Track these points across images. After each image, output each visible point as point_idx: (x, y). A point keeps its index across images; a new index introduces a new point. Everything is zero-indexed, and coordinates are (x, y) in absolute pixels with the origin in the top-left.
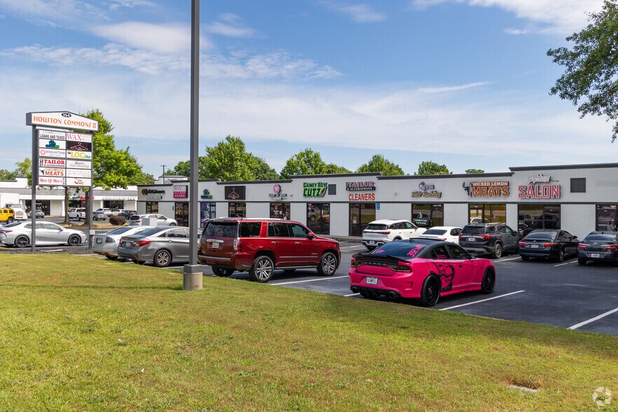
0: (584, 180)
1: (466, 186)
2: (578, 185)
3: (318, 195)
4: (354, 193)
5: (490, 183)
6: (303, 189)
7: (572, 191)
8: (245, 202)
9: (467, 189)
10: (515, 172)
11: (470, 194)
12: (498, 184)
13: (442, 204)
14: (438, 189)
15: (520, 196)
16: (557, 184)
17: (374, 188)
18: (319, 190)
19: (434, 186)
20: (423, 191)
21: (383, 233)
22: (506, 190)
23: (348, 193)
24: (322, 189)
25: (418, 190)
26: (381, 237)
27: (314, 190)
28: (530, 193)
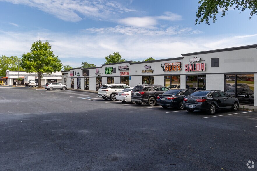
0: (218, 59)
1: (163, 66)
2: (215, 63)
3: (110, 73)
4: (122, 72)
5: (173, 63)
6: (105, 70)
7: (212, 66)
8: (89, 77)
9: (163, 67)
10: (184, 57)
11: (164, 70)
12: (176, 64)
13: (154, 76)
14: (152, 68)
15: (186, 71)
16: (204, 62)
17: (128, 69)
18: (110, 70)
19: (150, 67)
20: (146, 70)
21: (104, 90)
22: (180, 67)
23: (119, 72)
24: (111, 70)
25: (144, 69)
26: (103, 92)
27: (109, 71)
28: (190, 68)
